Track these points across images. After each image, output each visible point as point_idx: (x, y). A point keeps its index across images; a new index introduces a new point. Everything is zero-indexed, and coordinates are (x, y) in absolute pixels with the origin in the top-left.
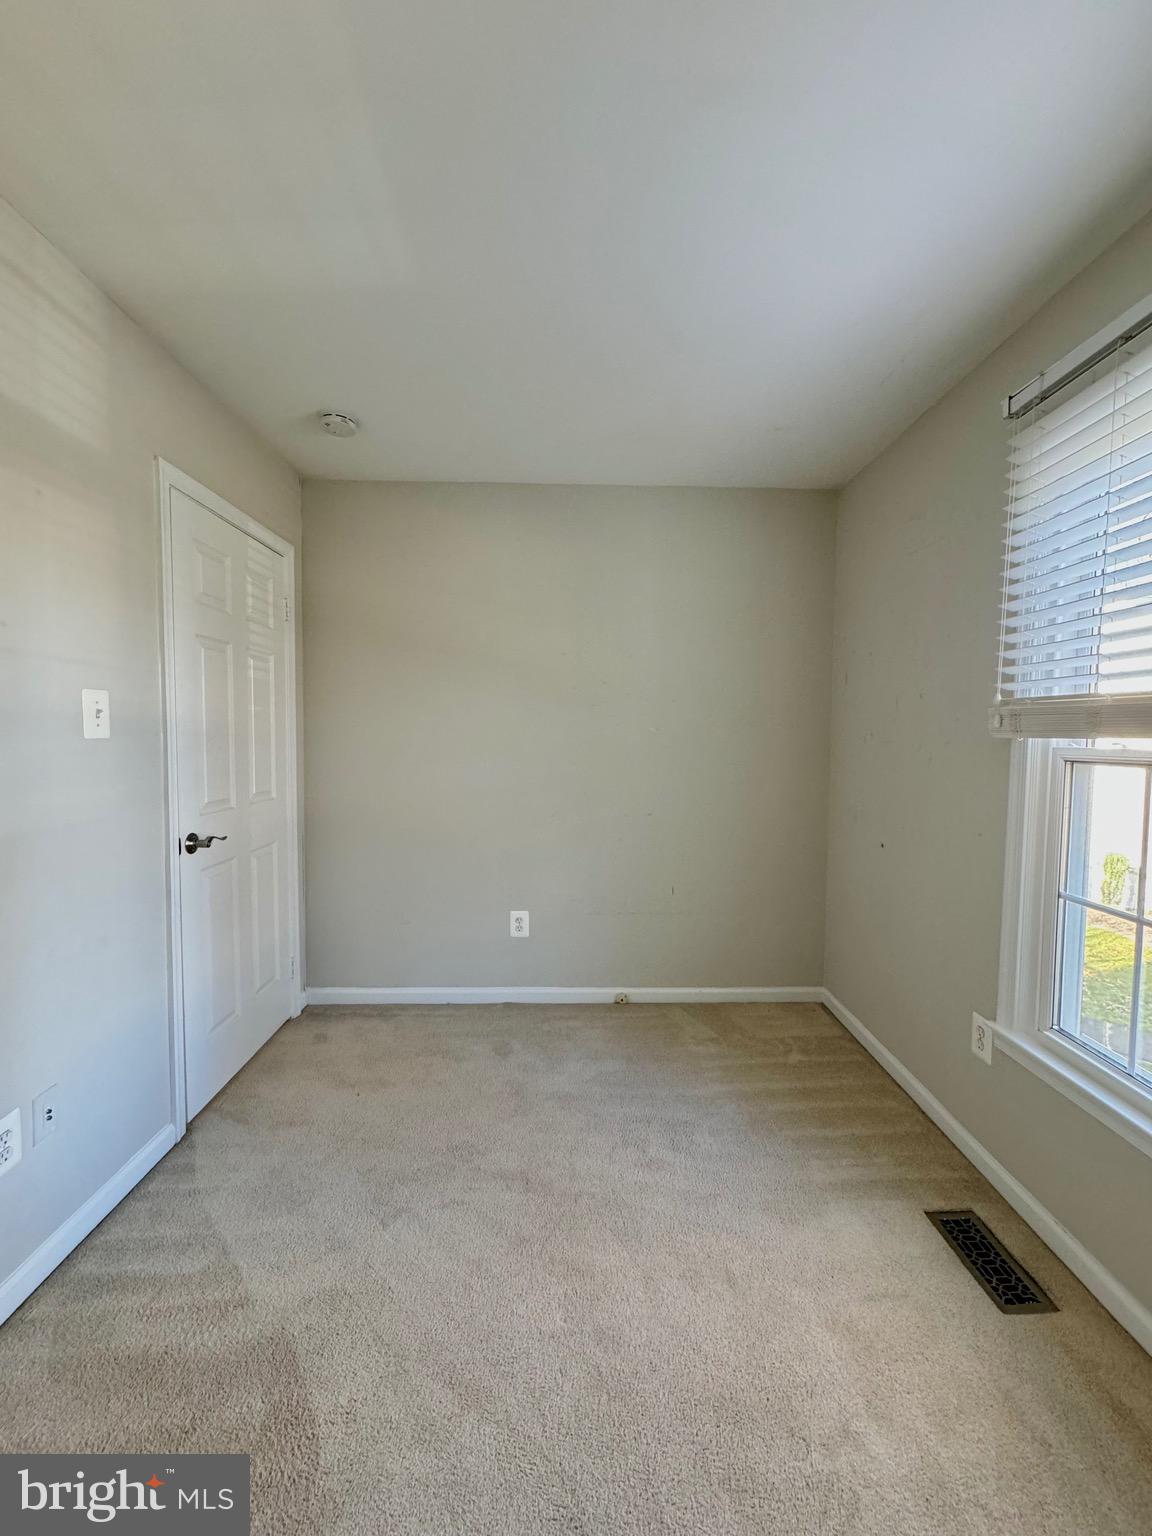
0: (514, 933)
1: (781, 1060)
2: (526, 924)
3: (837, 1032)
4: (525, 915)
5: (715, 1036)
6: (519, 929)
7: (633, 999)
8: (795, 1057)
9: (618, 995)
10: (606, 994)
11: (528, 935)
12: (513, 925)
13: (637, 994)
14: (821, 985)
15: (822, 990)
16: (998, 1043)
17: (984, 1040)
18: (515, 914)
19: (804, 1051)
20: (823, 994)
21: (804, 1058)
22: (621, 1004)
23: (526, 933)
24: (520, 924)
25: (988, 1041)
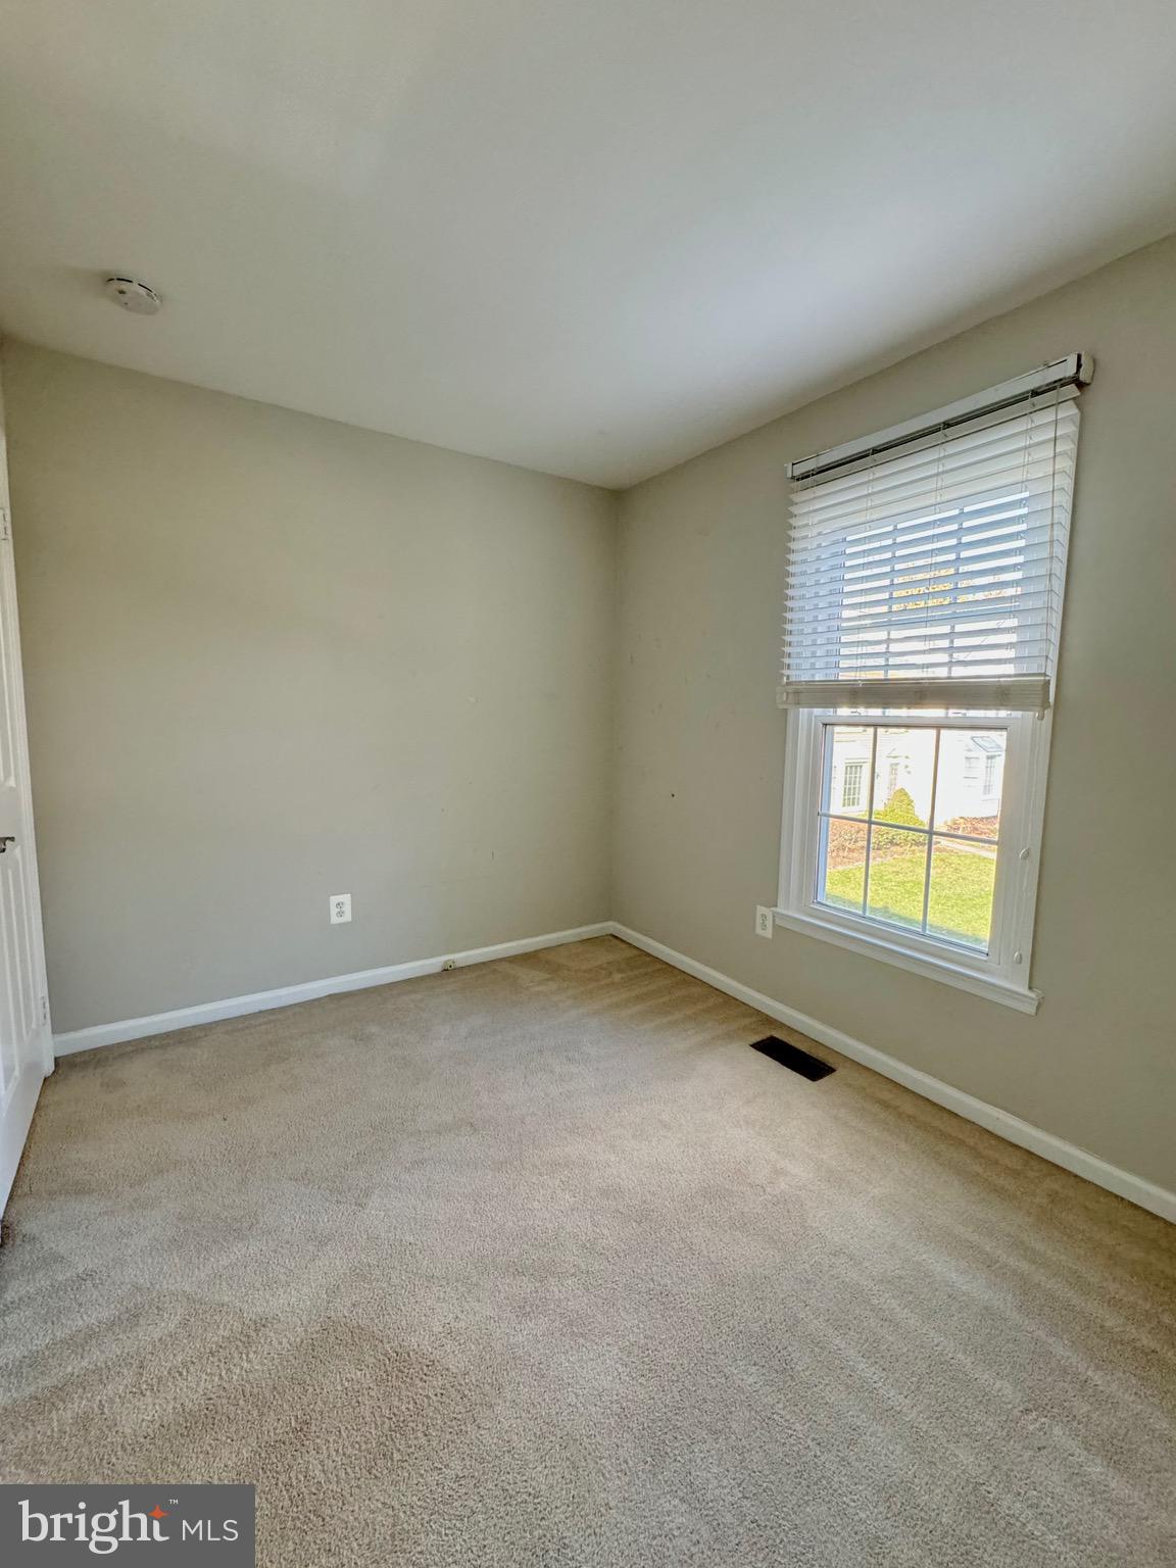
0: (335, 919)
1: (609, 981)
2: (347, 909)
3: (635, 952)
4: (346, 898)
5: (549, 976)
6: (340, 914)
7: (459, 964)
8: (617, 977)
9: (446, 962)
10: (433, 964)
11: (350, 920)
12: (334, 911)
13: (462, 958)
14: (611, 920)
15: (610, 923)
16: (778, 922)
17: (766, 923)
18: (334, 900)
19: (620, 971)
20: (612, 927)
21: (623, 975)
22: (448, 971)
23: (348, 917)
24: (341, 908)
25: (769, 923)
